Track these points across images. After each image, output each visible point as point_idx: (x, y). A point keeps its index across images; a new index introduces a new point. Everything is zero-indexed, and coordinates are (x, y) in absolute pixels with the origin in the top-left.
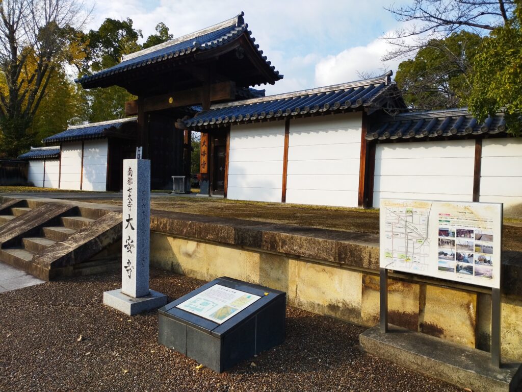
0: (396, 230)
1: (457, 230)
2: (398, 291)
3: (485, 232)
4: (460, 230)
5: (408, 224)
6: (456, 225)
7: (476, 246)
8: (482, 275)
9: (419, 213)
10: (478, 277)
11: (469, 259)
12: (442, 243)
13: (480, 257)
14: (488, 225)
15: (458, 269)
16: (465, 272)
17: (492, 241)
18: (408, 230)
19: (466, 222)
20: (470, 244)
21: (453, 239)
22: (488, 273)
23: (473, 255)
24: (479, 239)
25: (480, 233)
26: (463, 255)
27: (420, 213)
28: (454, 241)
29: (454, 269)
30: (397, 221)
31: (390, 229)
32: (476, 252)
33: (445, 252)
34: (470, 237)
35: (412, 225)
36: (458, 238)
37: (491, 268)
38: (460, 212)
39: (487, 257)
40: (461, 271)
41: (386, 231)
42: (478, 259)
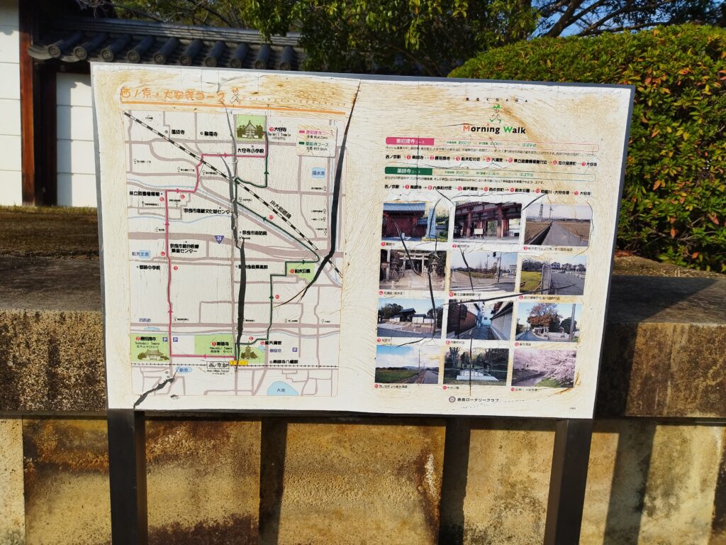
0: (185, 226)
1: (459, 208)
2: (177, 457)
3: (564, 209)
4: (470, 206)
5: (242, 193)
6: (455, 184)
7: (528, 267)
8: (539, 380)
9: (295, 137)
10: (524, 390)
11: (495, 326)
12: (392, 268)
13: (537, 309)
14: (577, 179)
15: (454, 367)
16: (477, 375)
17: (586, 244)
18: (244, 224)
19: (494, 172)
20: (505, 265)
21: (441, 246)
22: (559, 368)
23: (511, 305)
24: (539, 241)
25: (546, 215)
26: (475, 312)
27: (303, 138)
28: (442, 255)
29: (436, 370)
30: (190, 182)
31: (156, 224)
32: (523, 292)
33: (406, 307)
34: (506, 235)
35: (265, 195)
36: (459, 242)
37: (571, 346)
38: (473, 129)
39: (563, 307)
40: (465, 375)
41: (133, 236)
42: (529, 320)
